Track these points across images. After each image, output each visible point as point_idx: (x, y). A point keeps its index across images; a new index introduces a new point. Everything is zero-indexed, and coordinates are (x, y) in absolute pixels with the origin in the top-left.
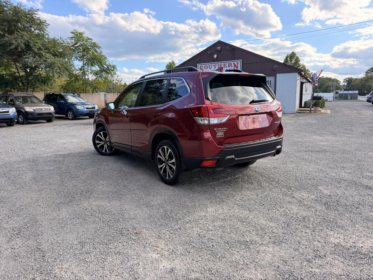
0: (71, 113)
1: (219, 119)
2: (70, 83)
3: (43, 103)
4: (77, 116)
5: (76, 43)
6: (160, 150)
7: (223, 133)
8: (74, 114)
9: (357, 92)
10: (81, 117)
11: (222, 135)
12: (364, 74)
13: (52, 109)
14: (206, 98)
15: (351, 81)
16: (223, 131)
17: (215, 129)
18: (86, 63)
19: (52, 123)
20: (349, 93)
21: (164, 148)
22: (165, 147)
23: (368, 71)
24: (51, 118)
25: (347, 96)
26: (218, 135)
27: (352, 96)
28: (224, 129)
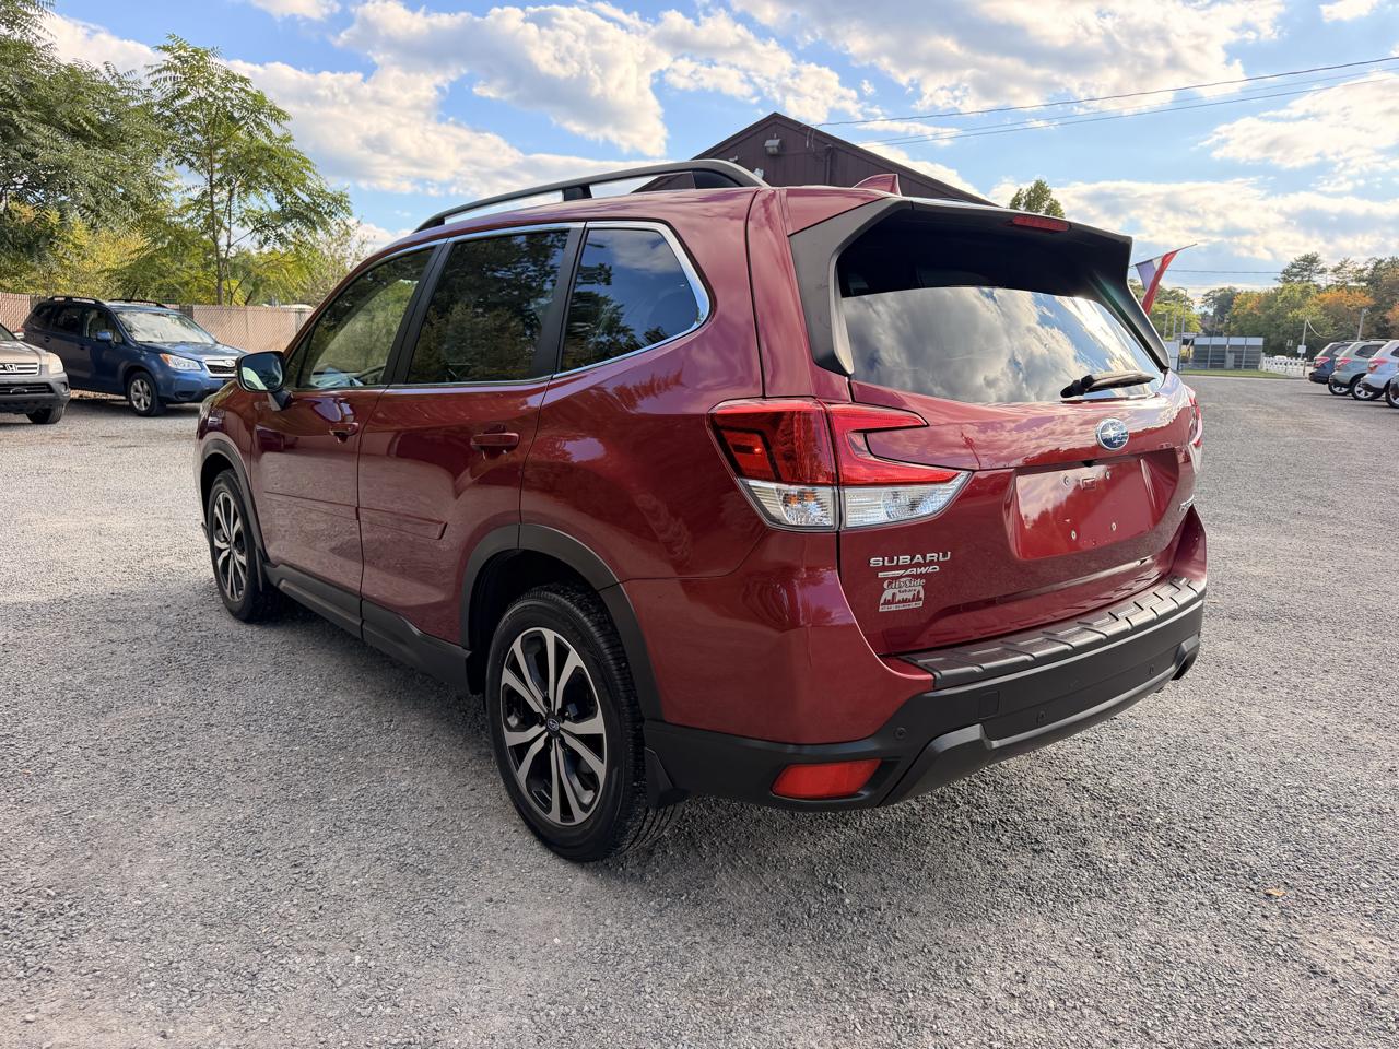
0: (142, 385)
1: (895, 495)
2: (151, 258)
3: (15, 339)
4: (169, 399)
5: (182, 94)
6: (517, 646)
7: (918, 587)
8: (157, 389)
9: (1259, 341)
10: (187, 405)
11: (916, 598)
12: (1279, 276)
13: (52, 367)
14: (821, 352)
15: (1231, 301)
16: (923, 570)
17: (875, 561)
18: (221, 180)
19: (54, 427)
20: (1231, 347)
21: (541, 640)
22: (550, 636)
23: (1294, 266)
24: (47, 407)
25: (1224, 356)
26: (887, 595)
27: (1241, 357)
28: (931, 563)
